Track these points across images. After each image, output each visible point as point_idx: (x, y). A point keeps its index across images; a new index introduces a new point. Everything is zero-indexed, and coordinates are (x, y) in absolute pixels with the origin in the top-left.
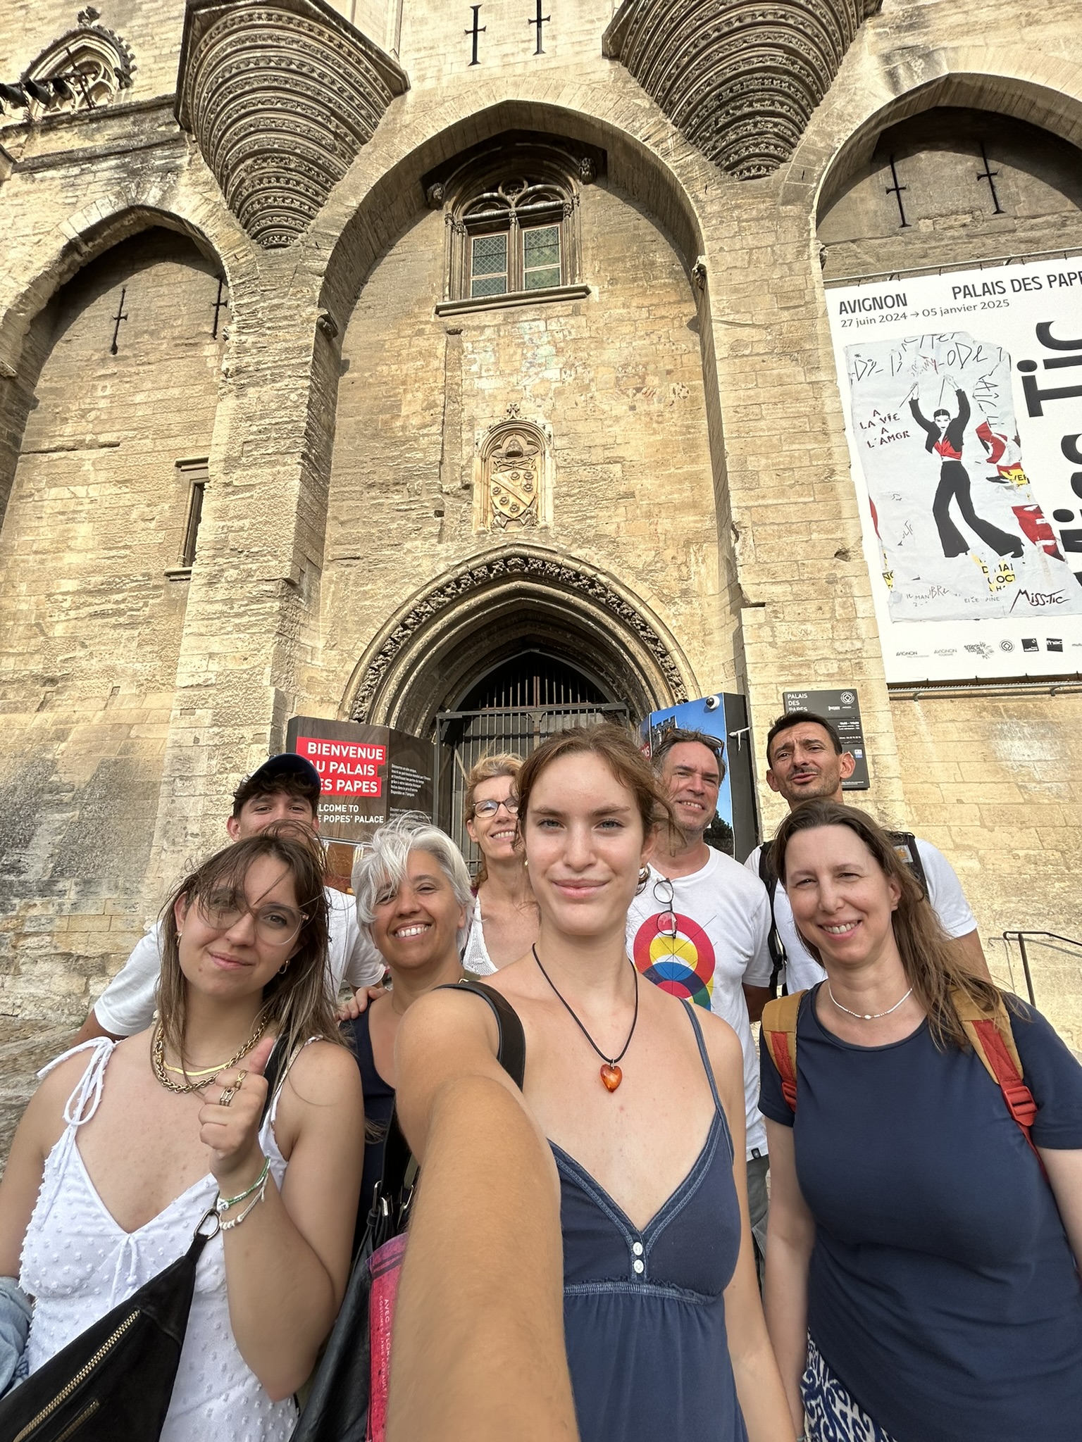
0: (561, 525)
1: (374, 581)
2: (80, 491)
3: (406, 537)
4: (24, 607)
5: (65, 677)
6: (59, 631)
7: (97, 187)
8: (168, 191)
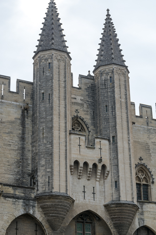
7: (20, 206)
8: (34, 212)
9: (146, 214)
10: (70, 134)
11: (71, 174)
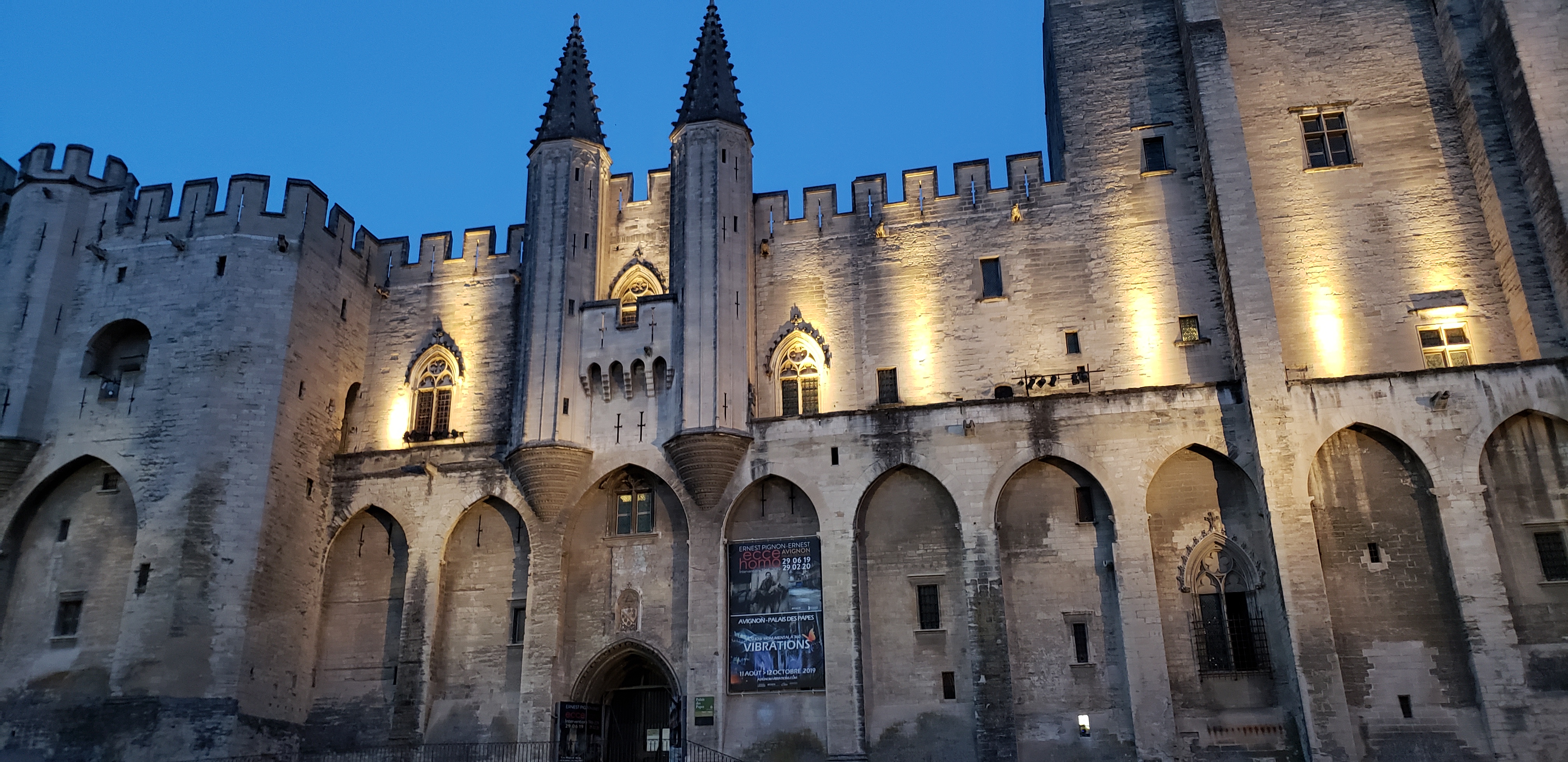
0: (644, 632)
1: (581, 651)
2: (470, 609)
3: (592, 634)
4: (455, 658)
5: (473, 686)
6: (469, 667)
7: (474, 484)
8: (503, 490)
9: (773, 449)
10: (582, 309)
11: (587, 395)
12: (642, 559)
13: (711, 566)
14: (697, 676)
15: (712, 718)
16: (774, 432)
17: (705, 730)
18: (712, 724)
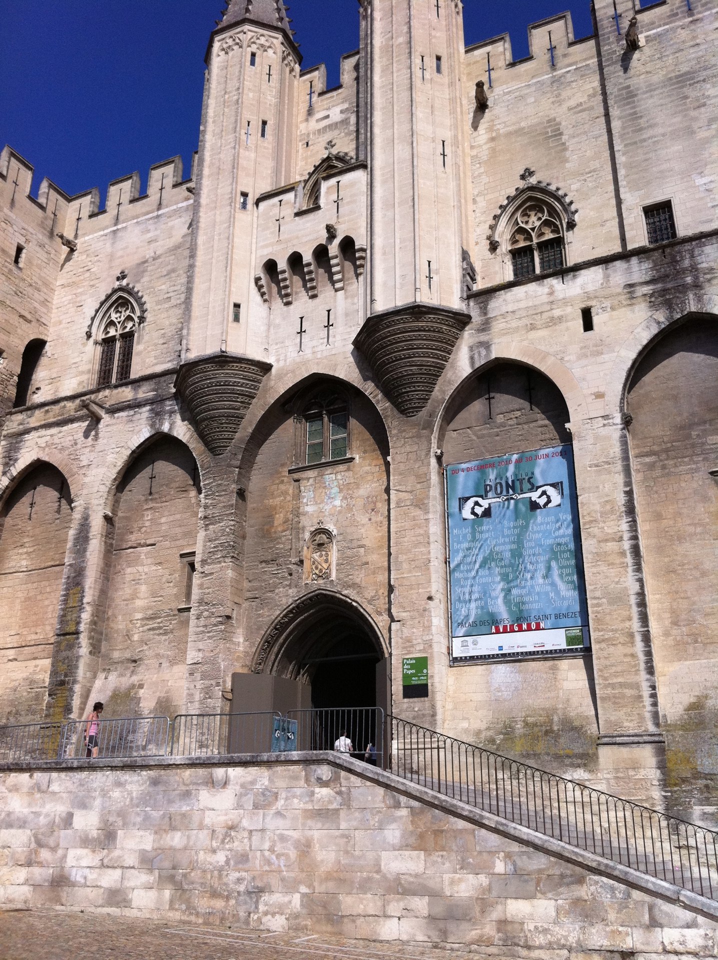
0: (339, 579)
1: (263, 609)
2: (140, 569)
3: (276, 586)
4: (121, 627)
5: (140, 659)
6: (136, 638)
7: (143, 421)
8: (172, 424)
9: (498, 326)
10: (257, 203)
11: (265, 301)
12: (335, 490)
13: (419, 486)
14: (405, 630)
15: (426, 685)
16: (500, 304)
17: (417, 704)
18: (427, 696)
